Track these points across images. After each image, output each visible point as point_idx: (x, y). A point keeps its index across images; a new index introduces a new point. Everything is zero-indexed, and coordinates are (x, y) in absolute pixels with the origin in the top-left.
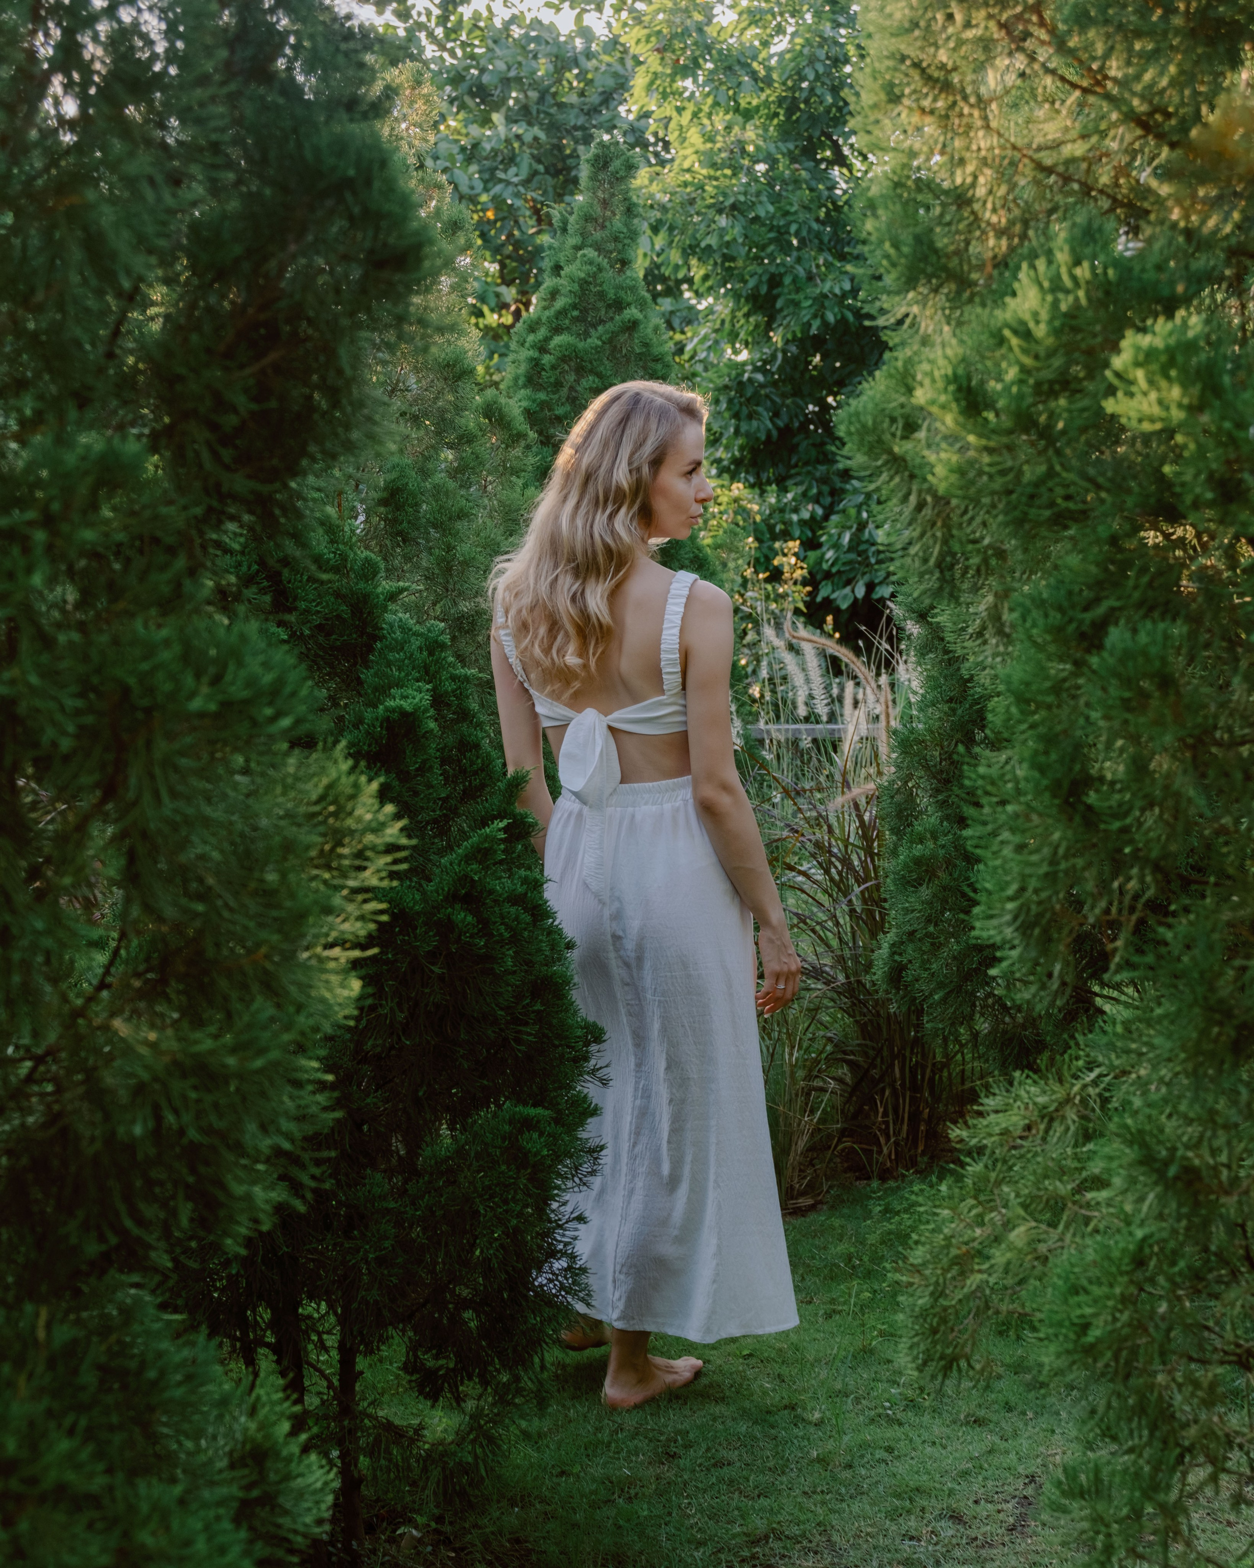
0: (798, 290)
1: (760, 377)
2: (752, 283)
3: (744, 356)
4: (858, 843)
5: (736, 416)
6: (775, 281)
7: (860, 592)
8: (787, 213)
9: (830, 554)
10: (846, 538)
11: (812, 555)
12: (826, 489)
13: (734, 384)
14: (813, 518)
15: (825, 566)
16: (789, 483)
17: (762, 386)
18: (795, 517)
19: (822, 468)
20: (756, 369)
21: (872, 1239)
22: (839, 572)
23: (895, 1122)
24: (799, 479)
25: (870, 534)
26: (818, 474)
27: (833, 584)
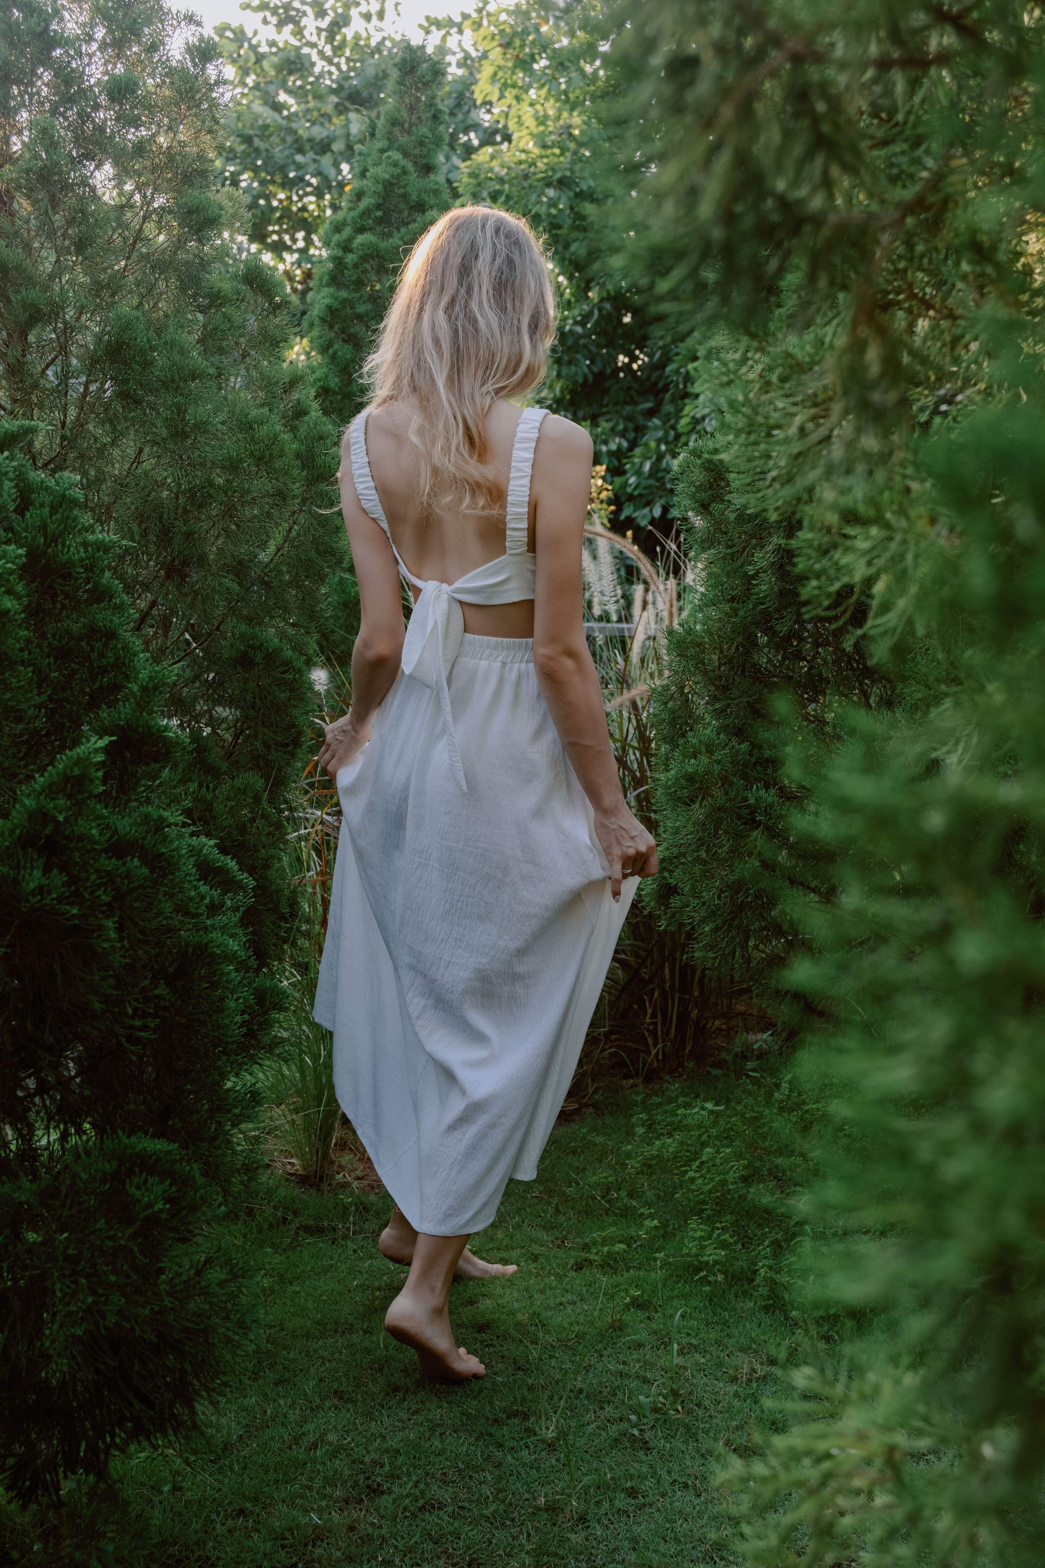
1: (579, 329)
4: (635, 744)
5: (559, 362)
7: (657, 512)
9: (632, 480)
10: (647, 467)
11: (618, 480)
12: (631, 426)
14: (619, 449)
15: (629, 490)
16: (601, 419)
17: (580, 337)
19: (629, 408)
20: (576, 323)
22: (640, 495)
23: (664, 1023)
24: (608, 417)
25: (667, 463)
26: (624, 413)
27: (635, 504)
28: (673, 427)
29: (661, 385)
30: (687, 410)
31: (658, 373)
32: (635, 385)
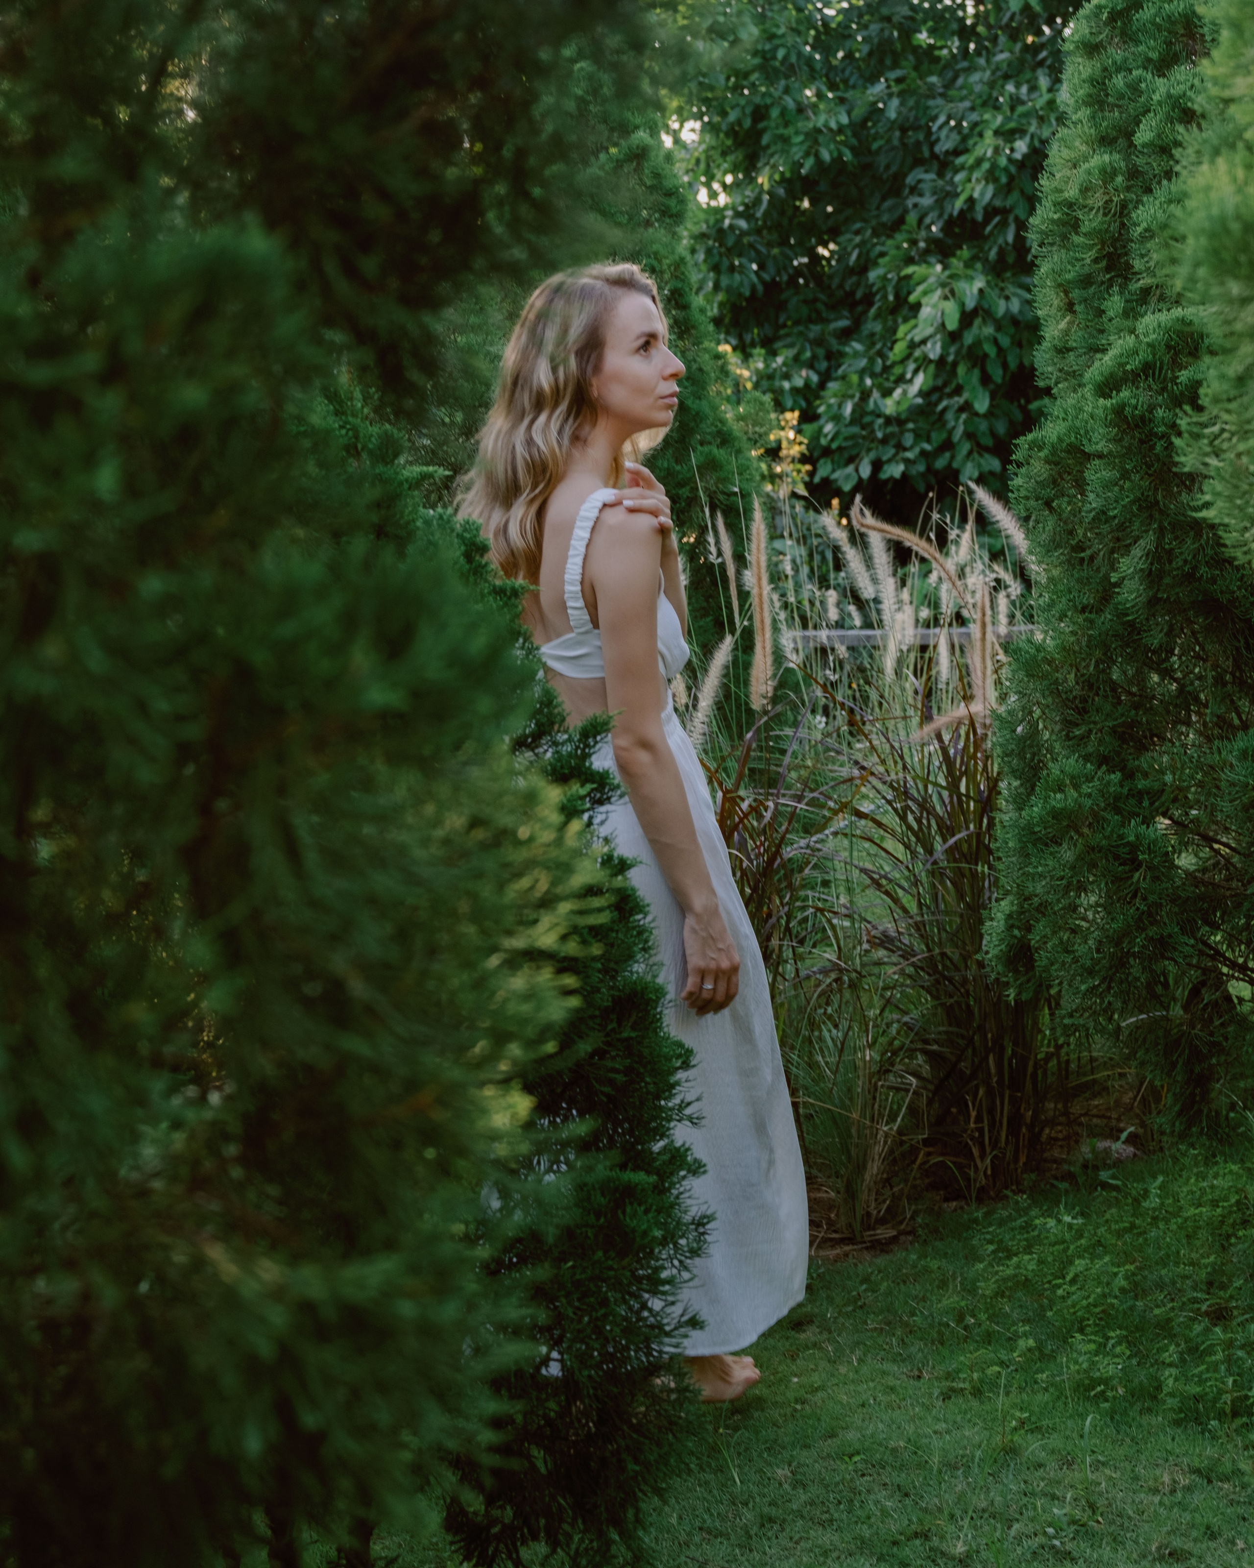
0: (786, 125)
1: (743, 224)
2: (733, 116)
3: (723, 199)
5: (716, 268)
6: (759, 114)
7: (866, 471)
8: (772, 37)
9: (829, 428)
10: (848, 409)
11: (808, 428)
12: (821, 352)
13: (713, 232)
14: (807, 385)
15: (823, 442)
16: (778, 345)
17: (743, 233)
18: (786, 385)
19: (815, 328)
20: (737, 215)
21: (987, 1288)
22: (840, 448)
23: (992, 1125)
24: (789, 340)
25: (875, 403)
26: (812, 335)
27: (833, 461)
28: (881, 354)
29: (859, 294)
30: (902, 330)
31: (854, 279)
32: (822, 297)
